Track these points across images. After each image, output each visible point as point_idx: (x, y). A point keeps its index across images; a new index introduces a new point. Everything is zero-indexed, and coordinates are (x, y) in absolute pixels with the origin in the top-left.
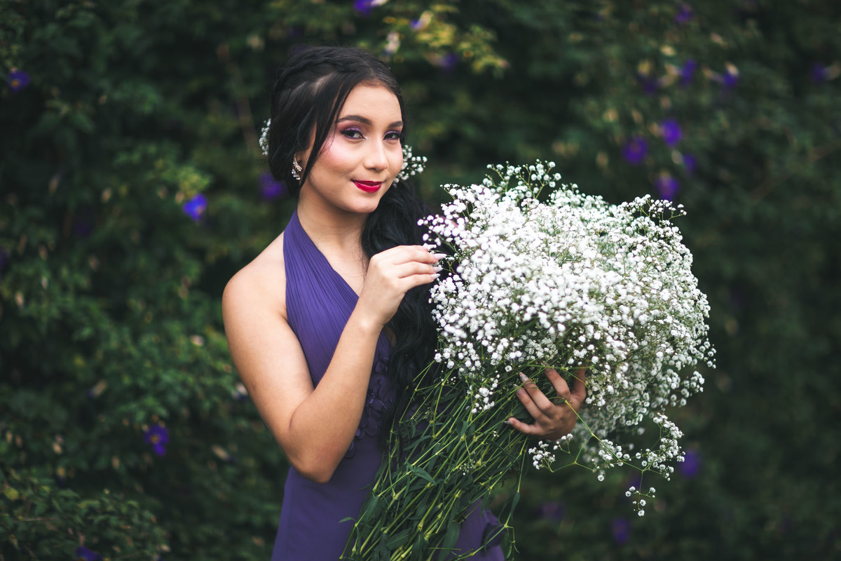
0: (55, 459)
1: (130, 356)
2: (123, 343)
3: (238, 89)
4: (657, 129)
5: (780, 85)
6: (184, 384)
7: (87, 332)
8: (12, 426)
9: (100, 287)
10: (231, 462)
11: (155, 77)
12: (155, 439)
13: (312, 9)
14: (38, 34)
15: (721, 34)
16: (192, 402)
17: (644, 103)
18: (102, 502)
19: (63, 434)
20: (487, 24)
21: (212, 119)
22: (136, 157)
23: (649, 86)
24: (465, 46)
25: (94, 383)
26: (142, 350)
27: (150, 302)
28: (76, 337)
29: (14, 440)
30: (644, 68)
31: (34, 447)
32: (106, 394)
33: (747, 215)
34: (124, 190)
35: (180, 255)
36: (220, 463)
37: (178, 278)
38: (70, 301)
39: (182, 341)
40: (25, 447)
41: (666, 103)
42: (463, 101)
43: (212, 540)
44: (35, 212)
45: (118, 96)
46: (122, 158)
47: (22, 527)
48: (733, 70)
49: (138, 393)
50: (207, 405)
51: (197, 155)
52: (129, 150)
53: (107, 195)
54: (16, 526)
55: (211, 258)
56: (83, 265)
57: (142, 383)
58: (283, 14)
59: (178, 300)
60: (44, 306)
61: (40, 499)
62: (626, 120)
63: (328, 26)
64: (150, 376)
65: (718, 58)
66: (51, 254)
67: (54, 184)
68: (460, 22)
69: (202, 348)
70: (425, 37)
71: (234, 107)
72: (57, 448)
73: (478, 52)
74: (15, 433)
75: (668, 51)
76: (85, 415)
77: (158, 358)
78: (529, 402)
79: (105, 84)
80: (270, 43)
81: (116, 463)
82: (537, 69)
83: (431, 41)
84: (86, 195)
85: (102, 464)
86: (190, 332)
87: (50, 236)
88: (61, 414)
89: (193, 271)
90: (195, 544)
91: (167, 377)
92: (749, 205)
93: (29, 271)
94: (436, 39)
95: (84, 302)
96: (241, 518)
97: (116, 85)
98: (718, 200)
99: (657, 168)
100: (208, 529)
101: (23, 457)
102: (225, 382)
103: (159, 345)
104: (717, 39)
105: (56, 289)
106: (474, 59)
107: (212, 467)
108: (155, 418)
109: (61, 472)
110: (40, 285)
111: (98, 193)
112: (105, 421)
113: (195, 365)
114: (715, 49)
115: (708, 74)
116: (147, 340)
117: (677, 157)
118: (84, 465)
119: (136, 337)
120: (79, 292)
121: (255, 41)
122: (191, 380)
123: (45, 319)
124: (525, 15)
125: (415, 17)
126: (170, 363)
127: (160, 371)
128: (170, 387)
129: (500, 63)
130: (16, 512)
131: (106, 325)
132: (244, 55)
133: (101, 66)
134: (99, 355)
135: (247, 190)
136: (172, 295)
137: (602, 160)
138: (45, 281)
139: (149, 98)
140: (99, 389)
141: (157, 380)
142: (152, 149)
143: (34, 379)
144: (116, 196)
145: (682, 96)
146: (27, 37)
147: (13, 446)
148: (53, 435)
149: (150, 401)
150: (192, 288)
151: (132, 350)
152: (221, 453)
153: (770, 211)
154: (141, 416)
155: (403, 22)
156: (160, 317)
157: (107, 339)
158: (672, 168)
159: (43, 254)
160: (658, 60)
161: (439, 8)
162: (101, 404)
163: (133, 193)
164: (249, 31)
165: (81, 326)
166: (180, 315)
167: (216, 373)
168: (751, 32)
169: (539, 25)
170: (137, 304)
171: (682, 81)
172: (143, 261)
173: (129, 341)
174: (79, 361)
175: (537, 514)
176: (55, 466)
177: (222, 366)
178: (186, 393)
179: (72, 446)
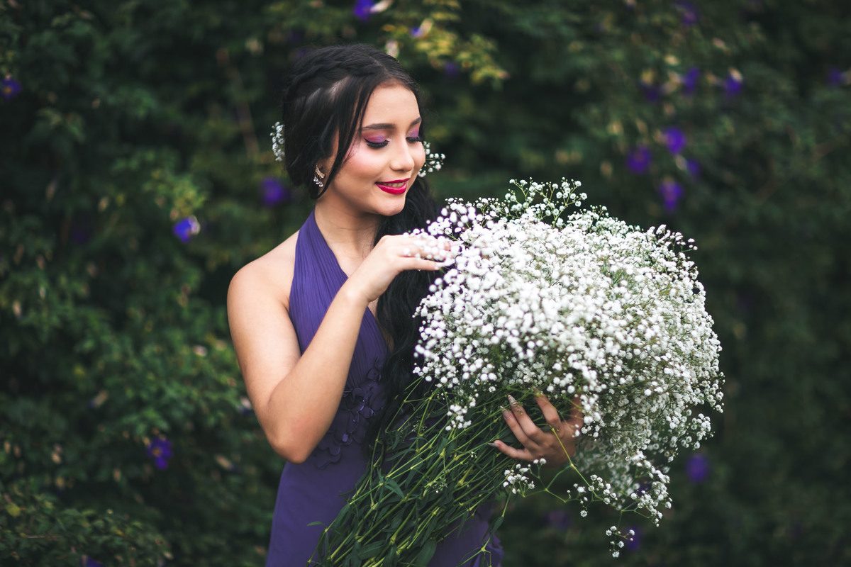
0: (54, 469)
1: (132, 369)
2: (125, 355)
3: (237, 93)
4: (661, 137)
5: (786, 85)
6: (188, 399)
7: (88, 345)
8: (10, 436)
9: (100, 296)
10: (234, 472)
11: (153, 82)
12: (157, 452)
13: (310, 12)
14: (33, 40)
15: (723, 39)
16: (197, 417)
17: (647, 111)
18: (106, 522)
19: (62, 443)
20: (489, 33)
21: (212, 124)
22: (134, 164)
23: (653, 95)
24: (464, 56)
25: (95, 393)
26: (145, 362)
27: (149, 310)
28: (77, 349)
29: (12, 449)
30: (648, 77)
31: (33, 456)
32: (106, 405)
33: (752, 217)
34: (121, 199)
35: (179, 261)
36: (224, 473)
37: (177, 286)
38: (69, 309)
39: (185, 351)
40: (23, 457)
41: (669, 110)
42: (466, 105)
43: (214, 550)
44: (32, 221)
45: (112, 100)
46: (120, 165)
47: (24, 545)
48: (736, 75)
49: (139, 404)
50: (212, 421)
51: (197, 162)
52: (127, 157)
53: (104, 204)
54: (18, 544)
55: (212, 265)
56: (81, 273)
57: (144, 396)
58: (282, 18)
59: (178, 309)
60: (44, 314)
61: (43, 517)
62: (630, 130)
63: (327, 30)
64: (153, 389)
65: (720, 63)
66: (48, 264)
67: (51, 190)
68: (462, 30)
69: (205, 358)
70: (424, 46)
71: (233, 112)
72: (56, 458)
73: (477, 62)
74: (13, 444)
75: (672, 60)
76: (85, 425)
77: (160, 370)
78: (515, 425)
79: (100, 89)
80: (268, 47)
81: (118, 475)
82: (540, 73)
83: (429, 51)
84: (84, 202)
85: (103, 476)
86: (193, 342)
87: (47, 246)
88: (60, 423)
89: (193, 278)
90: (197, 554)
91: (171, 392)
92: (754, 206)
93: (27, 280)
94: (436, 48)
95: (83, 311)
96: (244, 527)
97: (112, 90)
98: (723, 202)
99: (661, 175)
100: (209, 539)
101: (21, 466)
102: (230, 396)
103: (161, 356)
104: (720, 45)
105: (55, 298)
106: (473, 69)
107: (215, 477)
108: (156, 432)
109: (60, 482)
110: (38, 296)
111: (96, 199)
112: (104, 431)
113: (198, 379)
114: (718, 54)
115: (712, 79)
116: (150, 350)
117: (681, 163)
118: (83, 476)
119: (138, 347)
120: (78, 301)
121: (253, 45)
122: (195, 393)
123: (46, 328)
124: (526, 23)
125: (416, 24)
126: (172, 374)
127: (163, 384)
128: (174, 402)
129: (499, 74)
130: (18, 528)
131: (107, 338)
132: (243, 59)
133: (97, 71)
134: (100, 365)
135: (248, 196)
136: (171, 303)
137: (607, 169)
138: (42, 291)
139: (145, 102)
140: (100, 400)
141: (160, 393)
142: (150, 156)
143: (32, 388)
144: (113, 205)
145: (686, 102)
146: (22, 43)
147: (12, 456)
148: (51, 445)
149: (151, 414)
150: (192, 296)
151: (135, 363)
152: (224, 463)
153: (776, 213)
154: (141, 428)
155: (403, 30)
156: (160, 325)
157: (109, 350)
158: (676, 174)
159: (40, 263)
160: (661, 70)
161: (439, 16)
162: (102, 415)
163: (130, 201)
164: (247, 34)
165: (83, 337)
166: (179, 322)
167: (222, 388)
168: (755, 34)
169: (541, 33)
170: (136, 313)
171: (685, 89)
172: (142, 269)
173: (131, 352)
174: (79, 371)
175: (543, 522)
176: (53, 476)
177: (226, 379)
178: (191, 408)
179: (71, 456)
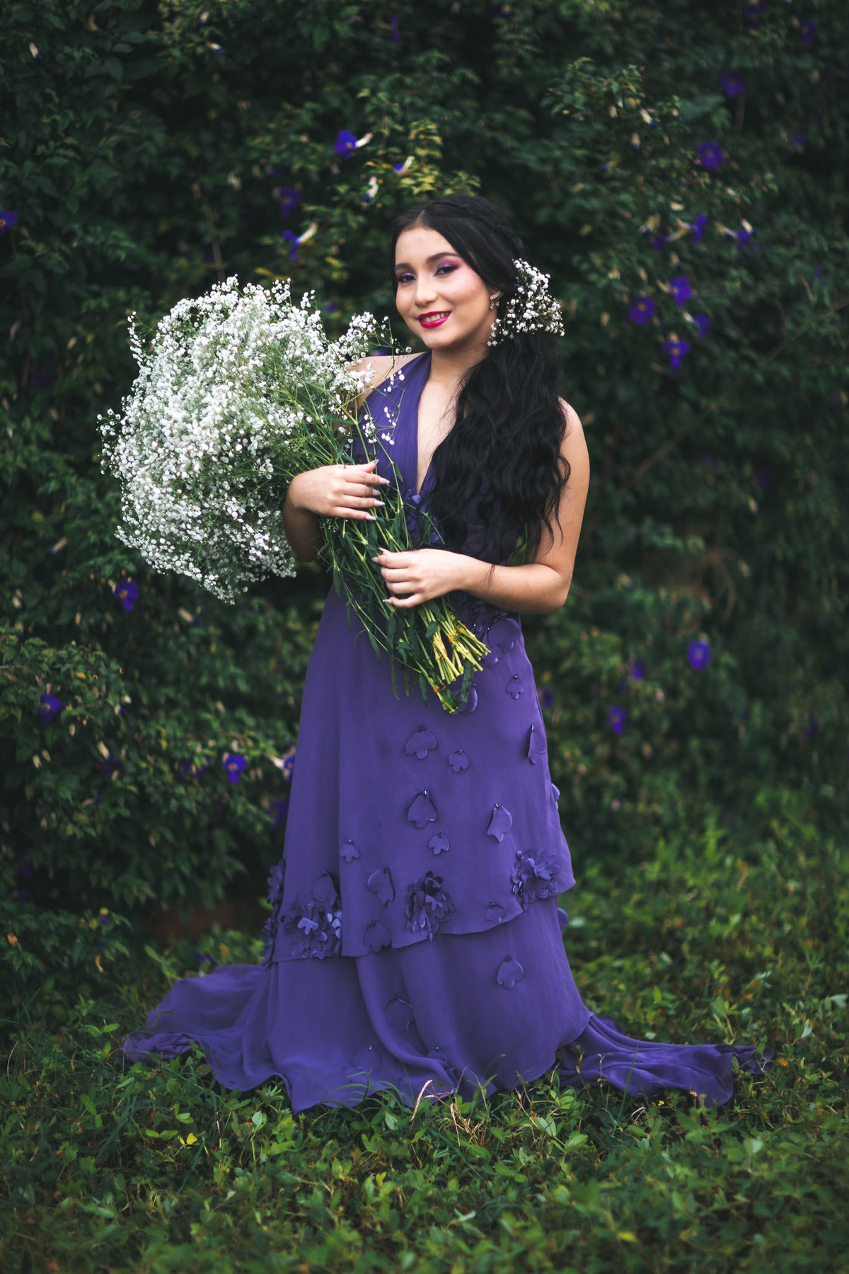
0: (14, 612)
3: (210, 231)
4: (663, 287)
7: (53, 486)
9: (61, 440)
10: (196, 626)
11: (123, 219)
12: (123, 595)
13: (297, 149)
15: (736, 187)
17: (650, 259)
18: (70, 653)
19: (22, 588)
21: (181, 263)
22: (105, 303)
23: (658, 241)
25: (55, 541)
28: (41, 491)
30: (652, 224)
32: (65, 550)
33: (760, 377)
34: (90, 338)
36: (185, 628)
38: (34, 452)
41: (674, 259)
45: (89, 240)
46: (91, 304)
48: (748, 225)
52: (98, 295)
53: (72, 342)
56: (42, 417)
57: (107, 540)
58: (266, 153)
62: (629, 277)
63: (312, 167)
65: (732, 213)
66: (13, 406)
70: (408, 182)
71: (206, 251)
72: (17, 603)
75: (677, 205)
76: (44, 572)
80: (247, 184)
81: (78, 619)
84: (49, 343)
85: (63, 619)
87: (12, 387)
88: (20, 569)
94: (418, 184)
95: (48, 455)
97: (88, 228)
99: (666, 330)
104: (731, 194)
105: (21, 439)
107: (178, 629)
108: (124, 573)
109: (20, 627)
111: (63, 341)
112: (67, 576)
114: (727, 202)
115: (724, 230)
117: (688, 319)
118: (43, 620)
119: (101, 493)
120: (43, 445)
121: (234, 181)
125: (399, 161)
131: (72, 480)
132: (218, 195)
134: (62, 509)
137: (606, 319)
138: (10, 431)
139: (122, 243)
140: (60, 545)
142: (121, 294)
144: (81, 344)
148: (12, 590)
149: (117, 556)
152: (187, 616)
154: (107, 570)
155: (385, 167)
157: (73, 492)
158: (682, 328)
159: (6, 404)
160: (666, 216)
161: (421, 152)
162: (60, 562)
163: (98, 342)
164: (228, 169)
165: (47, 478)
171: (693, 236)
173: (94, 497)
174: (38, 516)
176: (13, 620)
179: (32, 601)
